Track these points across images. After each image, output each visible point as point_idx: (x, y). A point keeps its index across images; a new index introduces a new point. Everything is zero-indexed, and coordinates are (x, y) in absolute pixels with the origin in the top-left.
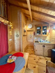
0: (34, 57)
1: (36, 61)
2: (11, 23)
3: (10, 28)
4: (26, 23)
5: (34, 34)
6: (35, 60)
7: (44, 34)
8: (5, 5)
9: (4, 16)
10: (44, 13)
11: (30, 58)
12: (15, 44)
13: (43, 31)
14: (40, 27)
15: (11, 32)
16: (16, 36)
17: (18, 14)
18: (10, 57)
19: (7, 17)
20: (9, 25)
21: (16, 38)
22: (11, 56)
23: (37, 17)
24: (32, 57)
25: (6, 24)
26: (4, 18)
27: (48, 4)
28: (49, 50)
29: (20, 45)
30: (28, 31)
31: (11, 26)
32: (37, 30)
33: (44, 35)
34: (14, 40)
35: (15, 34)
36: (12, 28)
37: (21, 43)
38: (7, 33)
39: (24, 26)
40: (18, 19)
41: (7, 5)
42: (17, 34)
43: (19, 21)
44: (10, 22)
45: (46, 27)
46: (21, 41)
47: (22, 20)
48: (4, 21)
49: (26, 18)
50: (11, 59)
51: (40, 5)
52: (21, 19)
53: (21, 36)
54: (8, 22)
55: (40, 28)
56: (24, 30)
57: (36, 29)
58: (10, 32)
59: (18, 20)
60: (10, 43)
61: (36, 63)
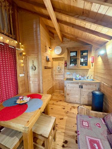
0: (63, 106)
1: (65, 111)
2: (22, 44)
3: (21, 54)
4: (51, 44)
5: (65, 65)
6: (64, 109)
7: (84, 64)
8: (11, 12)
9: (9, 32)
10: (80, 26)
11: (56, 106)
12: (31, 82)
13: (82, 60)
14: (76, 52)
15: (22, 61)
16: (32, 68)
17: (34, 27)
18: (20, 98)
19: (15, 34)
20: (19, 47)
21: (31, 72)
22: (22, 97)
23: (69, 33)
24: (60, 105)
25: (13, 46)
26: (9, 36)
27: (83, 12)
28: (89, 92)
29: (39, 85)
30: (55, 59)
31: (22, 49)
32: (71, 57)
33: (84, 67)
34: (27, 76)
35: (30, 65)
36: (24, 53)
37: (41, 82)
38: (16, 64)
39: (46, 49)
40: (35, 37)
41: (13, 10)
42: (33, 65)
43: (35, 41)
44: (20, 44)
45: (87, 51)
46: (41, 78)
47: (42, 38)
48: (9, 42)
49: (50, 35)
50: (22, 100)
51: (71, 12)
52: (39, 36)
53: (41, 68)
54: (16, 42)
55: (76, 54)
56: (45, 58)
57: (68, 56)
58: (20, 62)
59: (35, 39)
60: (20, 81)
61: (65, 114)
